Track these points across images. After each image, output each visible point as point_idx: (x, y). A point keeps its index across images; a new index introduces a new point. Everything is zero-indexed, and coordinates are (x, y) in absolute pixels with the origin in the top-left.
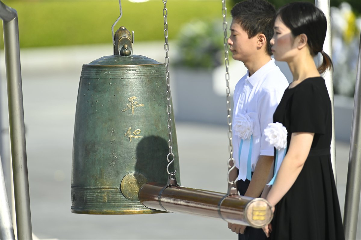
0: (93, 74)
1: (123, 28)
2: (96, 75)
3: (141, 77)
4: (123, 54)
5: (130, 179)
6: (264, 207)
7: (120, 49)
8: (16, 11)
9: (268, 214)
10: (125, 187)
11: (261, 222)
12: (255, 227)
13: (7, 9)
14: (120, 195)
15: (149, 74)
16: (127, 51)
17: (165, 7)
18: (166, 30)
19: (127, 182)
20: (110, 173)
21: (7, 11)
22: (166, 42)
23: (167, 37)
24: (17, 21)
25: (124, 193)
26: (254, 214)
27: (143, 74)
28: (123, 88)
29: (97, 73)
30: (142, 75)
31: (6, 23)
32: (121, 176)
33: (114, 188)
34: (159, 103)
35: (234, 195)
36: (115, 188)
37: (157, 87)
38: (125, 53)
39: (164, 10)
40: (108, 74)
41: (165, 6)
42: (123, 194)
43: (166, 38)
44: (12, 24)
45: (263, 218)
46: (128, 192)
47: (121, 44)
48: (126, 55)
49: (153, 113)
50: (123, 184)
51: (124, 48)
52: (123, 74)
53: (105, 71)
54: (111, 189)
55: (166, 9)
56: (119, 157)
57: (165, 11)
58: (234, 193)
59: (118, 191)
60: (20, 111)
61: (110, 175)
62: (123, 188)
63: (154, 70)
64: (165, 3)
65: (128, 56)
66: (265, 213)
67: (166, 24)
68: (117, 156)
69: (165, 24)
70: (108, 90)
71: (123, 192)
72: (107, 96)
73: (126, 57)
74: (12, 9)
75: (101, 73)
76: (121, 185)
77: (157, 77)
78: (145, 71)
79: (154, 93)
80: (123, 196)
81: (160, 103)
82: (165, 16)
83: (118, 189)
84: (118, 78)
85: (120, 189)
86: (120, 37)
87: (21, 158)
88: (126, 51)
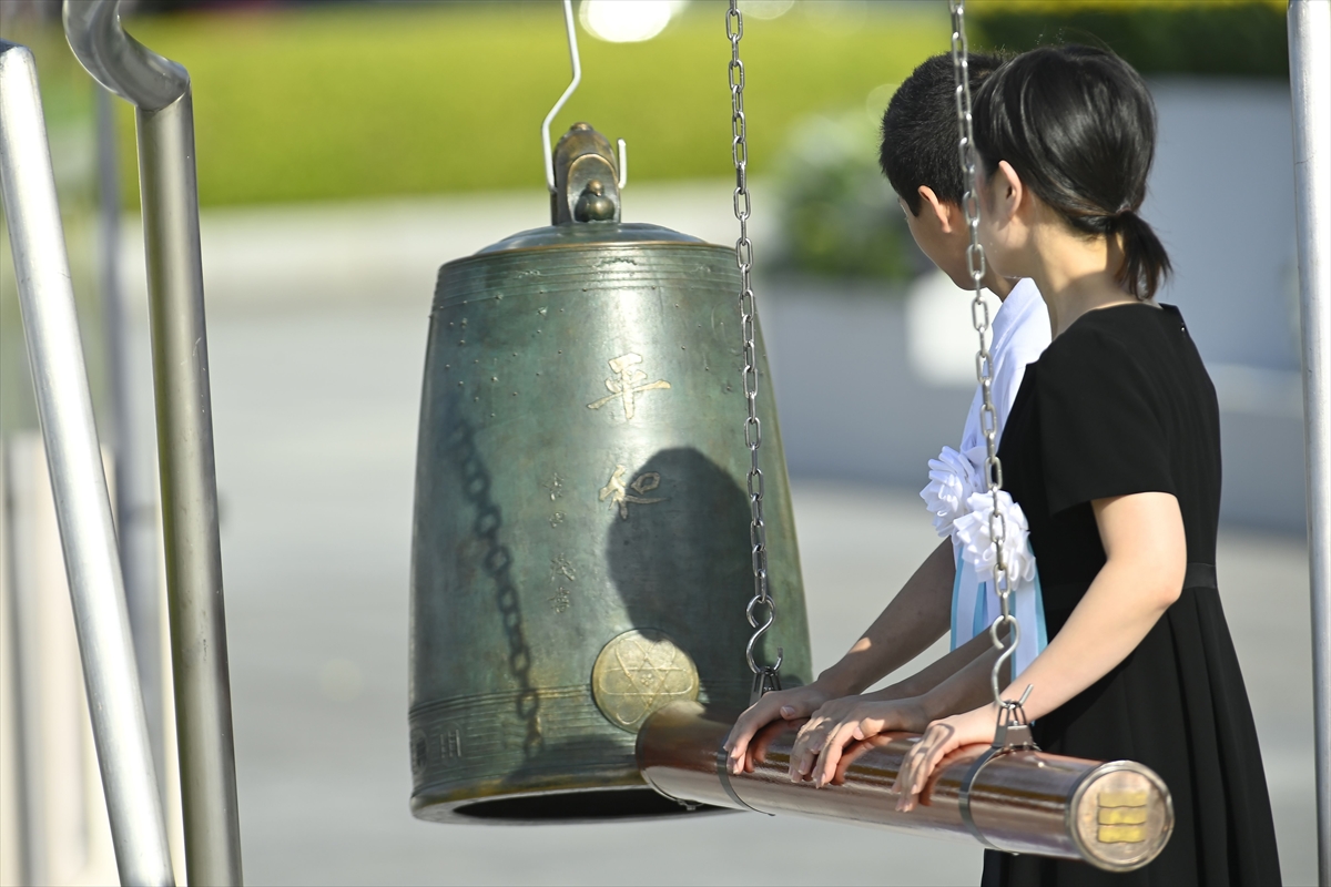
0: (478, 284)
1: (584, 127)
2: (489, 286)
3: (653, 284)
4: (584, 215)
5: (625, 655)
6: (1141, 792)
7: (573, 198)
8: (185, 71)
9: (1153, 819)
10: (609, 682)
11: (1128, 849)
12: (1107, 867)
13: (152, 63)
14: (591, 714)
15: (684, 276)
16: (599, 206)
17: (735, 54)
18: (738, 141)
19: (616, 664)
20: (552, 634)
21: (151, 70)
22: (739, 184)
23: (743, 167)
24: (188, 106)
25: (607, 707)
26: (1102, 821)
27: (664, 276)
28: (588, 325)
29: (493, 280)
30: (659, 276)
31: (148, 116)
32: (593, 644)
33: (566, 690)
34: (725, 382)
35: (1019, 748)
36: (571, 689)
37: (717, 325)
38: (595, 208)
39: (732, 65)
40: (533, 279)
41: (737, 52)
42: (602, 712)
43: (739, 170)
44: (170, 121)
45: (1135, 834)
46: (619, 703)
47: (578, 181)
48: (597, 216)
49: (705, 415)
50: (601, 674)
51: (588, 193)
52: (587, 275)
53: (520, 268)
54: (556, 695)
55: (741, 64)
56: (583, 577)
57: (736, 69)
58: (1019, 744)
59: (581, 699)
60: (201, 440)
61: (552, 645)
62: (602, 687)
63: (701, 263)
64: (734, 40)
65: (605, 222)
66: (1141, 816)
67: (738, 120)
68: (574, 574)
69: (735, 120)
70: (533, 336)
71: (603, 704)
72: (529, 360)
73: (595, 225)
74: (171, 62)
75: (505, 277)
76: (595, 676)
77: (711, 288)
78: (671, 262)
79: (704, 346)
80: (603, 720)
81: (728, 381)
82: (734, 91)
83: (584, 692)
84: (571, 287)
85: (589, 693)
86: (573, 155)
87: (204, 613)
88: (595, 202)
